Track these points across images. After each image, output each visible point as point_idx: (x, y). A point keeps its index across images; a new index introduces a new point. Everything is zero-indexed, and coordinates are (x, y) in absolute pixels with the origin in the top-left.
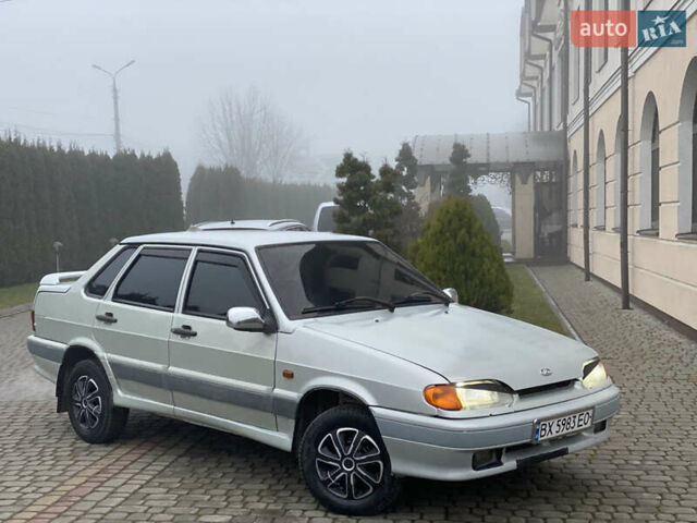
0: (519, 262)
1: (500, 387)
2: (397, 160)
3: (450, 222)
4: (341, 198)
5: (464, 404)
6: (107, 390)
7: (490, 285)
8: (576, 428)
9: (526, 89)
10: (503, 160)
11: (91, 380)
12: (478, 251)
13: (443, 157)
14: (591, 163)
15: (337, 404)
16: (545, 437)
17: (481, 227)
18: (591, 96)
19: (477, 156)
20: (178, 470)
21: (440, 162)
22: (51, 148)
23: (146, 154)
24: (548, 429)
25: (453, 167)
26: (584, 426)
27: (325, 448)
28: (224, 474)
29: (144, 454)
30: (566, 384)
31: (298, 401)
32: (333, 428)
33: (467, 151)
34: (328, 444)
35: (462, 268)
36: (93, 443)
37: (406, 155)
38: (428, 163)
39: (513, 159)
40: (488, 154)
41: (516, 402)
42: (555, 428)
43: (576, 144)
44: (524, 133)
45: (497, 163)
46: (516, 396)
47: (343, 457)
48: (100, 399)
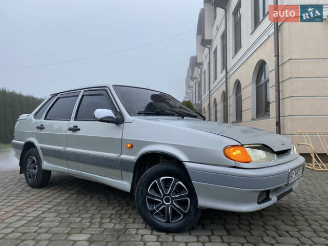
11: (34, 158)
27: (153, 190)
34: (155, 187)
47: (164, 195)
48: (37, 166)
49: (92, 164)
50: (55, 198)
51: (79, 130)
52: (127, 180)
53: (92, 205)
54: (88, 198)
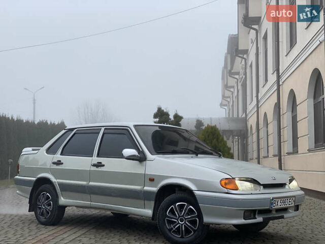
3: (209, 136)
8: (288, 205)
9: (225, 102)
11: (48, 194)
16: (276, 207)
24: (276, 203)
27: (170, 213)
31: (156, 192)
32: (174, 203)
34: (172, 211)
42: (279, 204)
47: (179, 217)
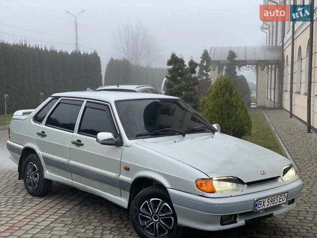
0: (259, 107)
1: (238, 181)
2: (201, 58)
3: (221, 89)
4: (169, 76)
5: (217, 189)
6: (41, 170)
7: (241, 121)
8: (278, 203)
9: (265, 26)
10: (253, 59)
11: (34, 165)
12: (234, 104)
13: (224, 57)
14: (294, 61)
15: (152, 185)
16: (261, 208)
17: (236, 92)
18: (295, 29)
19: (240, 57)
20: (73, 213)
21: (223, 60)
22: (42, 49)
23: (86, 53)
24: (262, 204)
25: (229, 62)
26: (282, 202)
27: (144, 209)
28: (96, 217)
29: (58, 204)
30: (273, 179)
31: (131, 183)
32: (148, 198)
33: (235, 54)
34: (146, 206)
35: (227, 112)
36: (34, 196)
37: (205, 56)
38: (217, 59)
39: (257, 59)
40: (246, 56)
41: (246, 189)
42: (266, 203)
43: (288, 52)
44: (264, 46)
45: (250, 60)
46: (246, 186)
47: (153, 214)
48: (38, 174)
49: (95, 180)
50: (59, 210)
51: (83, 145)
52: (125, 197)
53: (94, 218)
54: (90, 211)
